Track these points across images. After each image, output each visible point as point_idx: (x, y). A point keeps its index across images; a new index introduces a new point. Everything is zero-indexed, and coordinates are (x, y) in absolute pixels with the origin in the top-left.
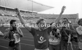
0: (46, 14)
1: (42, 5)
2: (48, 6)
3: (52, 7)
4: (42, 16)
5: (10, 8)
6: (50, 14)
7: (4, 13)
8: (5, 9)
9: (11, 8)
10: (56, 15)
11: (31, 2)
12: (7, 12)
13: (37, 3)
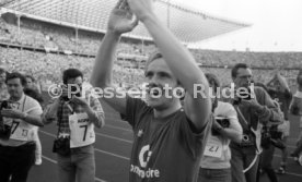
0: (218, 52)
1: (204, 17)
2: (227, 22)
3: (244, 26)
4: (203, 58)
5: (91, 29)
6: (234, 52)
7: (73, 47)
8: (74, 33)
9: (95, 30)
10: (258, 53)
11: (165, 7)
12: (80, 45)
13: (186, 11)
